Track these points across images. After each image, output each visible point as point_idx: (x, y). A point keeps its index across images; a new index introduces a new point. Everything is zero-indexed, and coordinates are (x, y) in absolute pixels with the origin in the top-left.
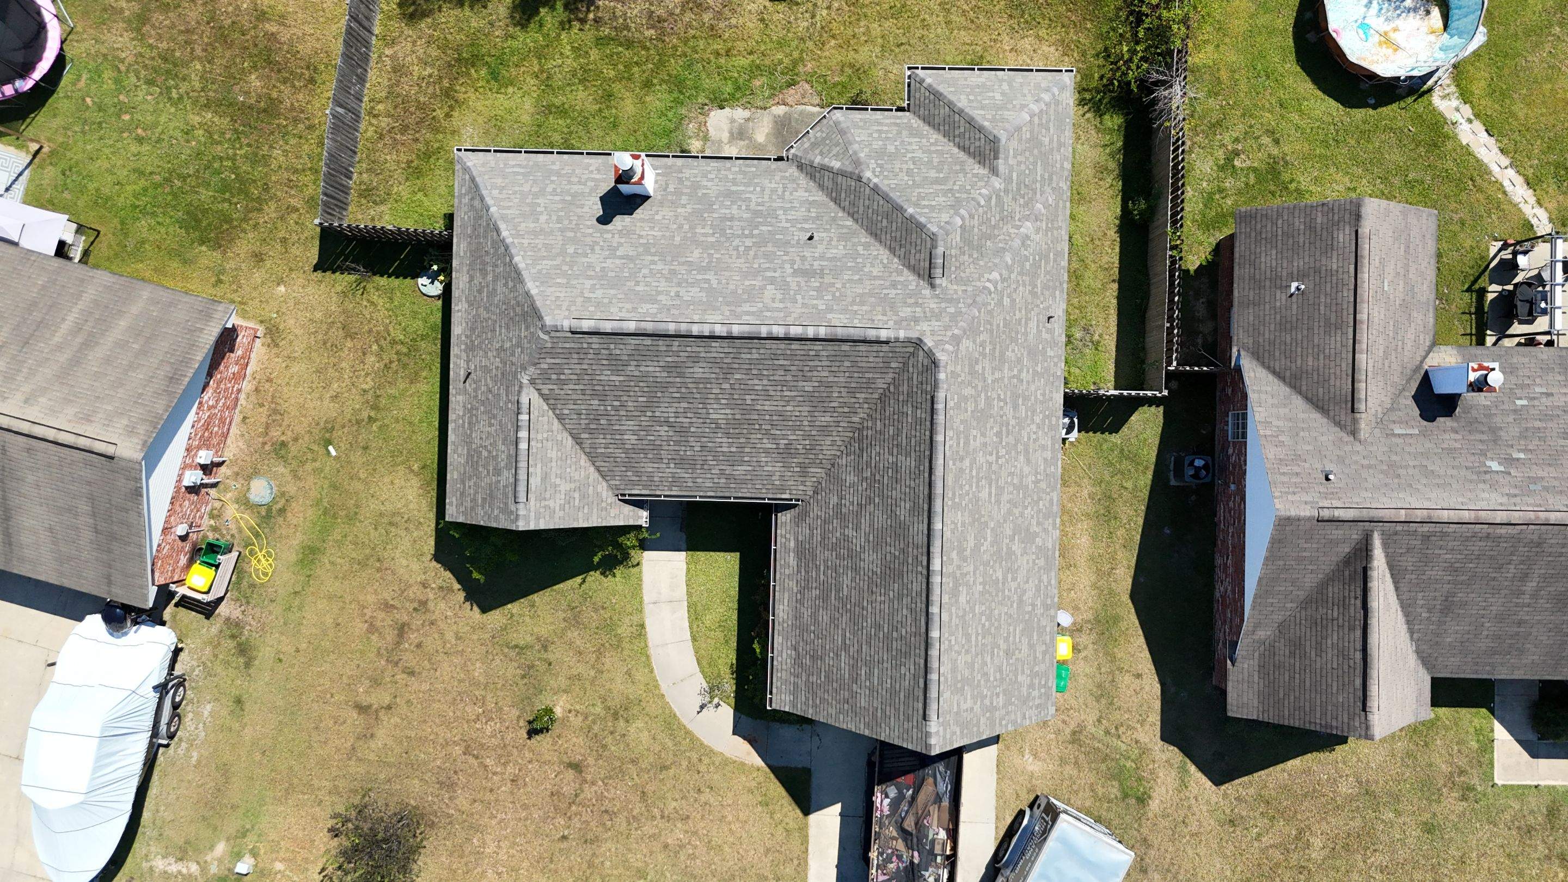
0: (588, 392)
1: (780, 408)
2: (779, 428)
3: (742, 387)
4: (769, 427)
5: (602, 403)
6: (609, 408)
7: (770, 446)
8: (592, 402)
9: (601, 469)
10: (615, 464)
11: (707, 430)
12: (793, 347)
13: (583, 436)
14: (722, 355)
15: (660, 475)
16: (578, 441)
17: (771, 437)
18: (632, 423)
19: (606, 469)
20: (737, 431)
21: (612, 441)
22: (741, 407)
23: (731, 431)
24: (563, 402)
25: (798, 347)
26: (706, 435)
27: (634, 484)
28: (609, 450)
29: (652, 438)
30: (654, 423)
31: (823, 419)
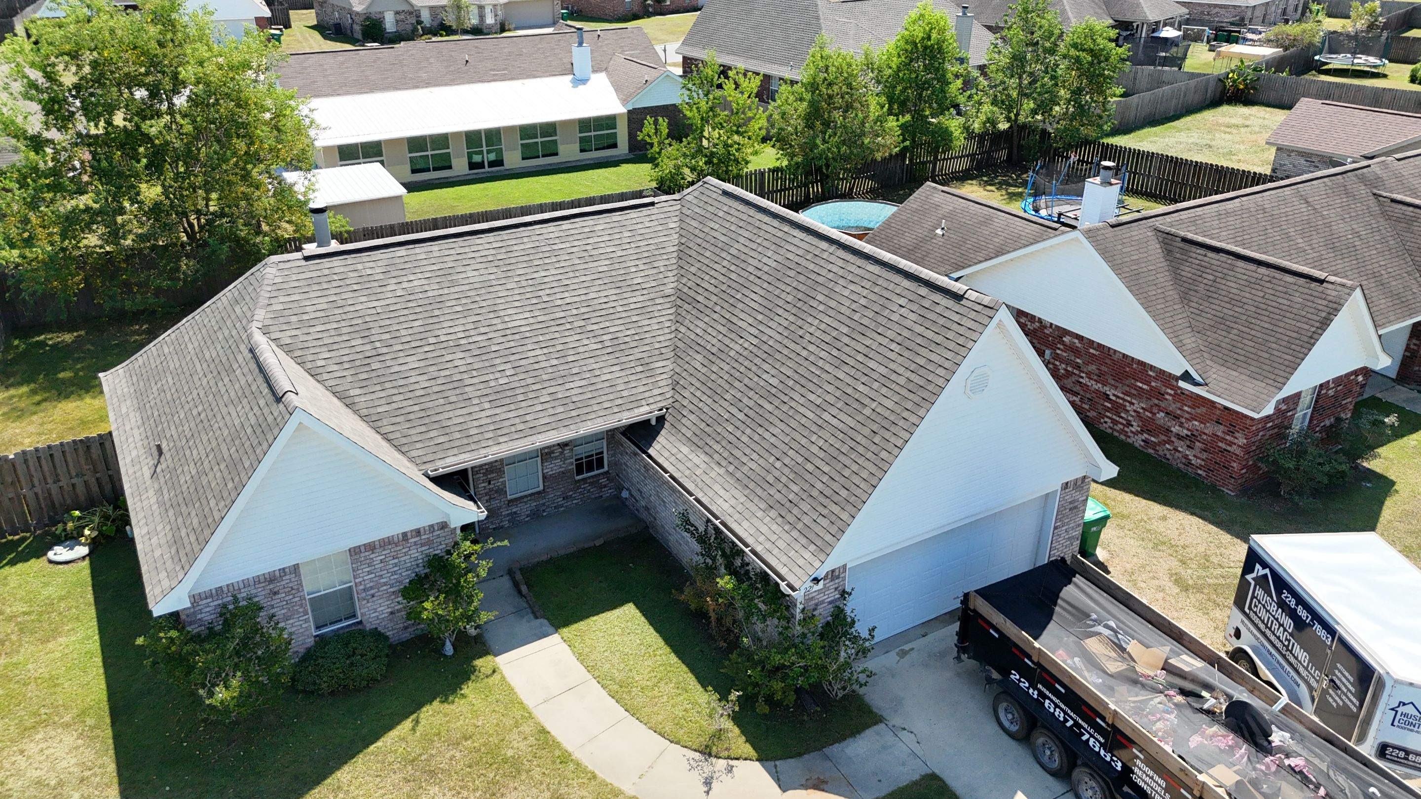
0: (344, 330)
1: (583, 298)
2: (593, 321)
3: (530, 282)
4: (582, 323)
5: (366, 340)
6: (378, 344)
7: (595, 346)
8: (353, 343)
9: (391, 436)
10: (408, 425)
11: (512, 344)
12: (564, 227)
13: (352, 393)
14: (493, 252)
15: (476, 423)
16: (348, 401)
17: (591, 335)
18: (414, 358)
19: (398, 435)
20: (548, 337)
21: (395, 391)
22: (539, 306)
23: (541, 338)
24: (313, 351)
25: (570, 226)
26: (514, 350)
27: (444, 449)
28: (395, 406)
29: (447, 373)
30: (443, 352)
31: (635, 300)
